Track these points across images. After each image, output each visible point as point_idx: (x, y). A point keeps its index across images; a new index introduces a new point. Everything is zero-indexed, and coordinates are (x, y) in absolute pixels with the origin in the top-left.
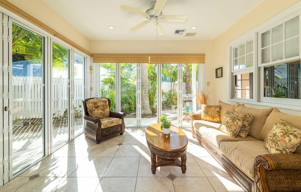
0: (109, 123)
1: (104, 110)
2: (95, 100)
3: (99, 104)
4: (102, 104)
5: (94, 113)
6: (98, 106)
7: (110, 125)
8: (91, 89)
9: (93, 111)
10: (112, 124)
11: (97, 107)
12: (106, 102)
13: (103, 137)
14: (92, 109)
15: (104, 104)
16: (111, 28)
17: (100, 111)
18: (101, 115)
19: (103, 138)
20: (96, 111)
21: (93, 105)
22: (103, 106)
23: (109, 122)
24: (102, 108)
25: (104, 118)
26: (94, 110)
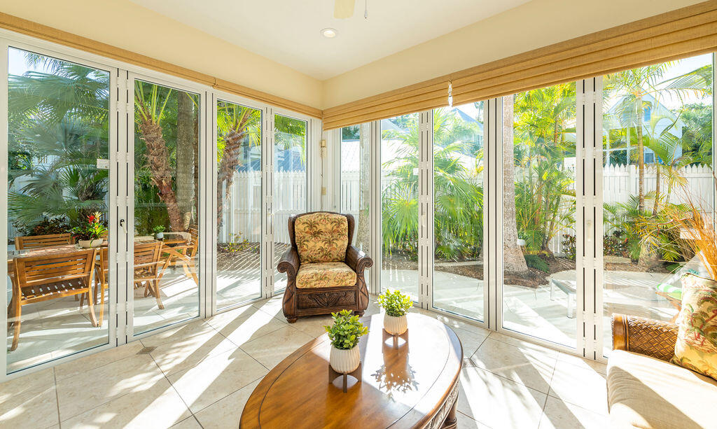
0: (315, 278)
1: (330, 242)
2: (312, 218)
3: (321, 227)
4: (329, 226)
5: (305, 247)
6: (319, 232)
7: (318, 282)
8: (323, 192)
9: (305, 243)
10: (322, 282)
11: (316, 234)
12: (339, 223)
13: (303, 308)
14: (304, 237)
15: (335, 228)
16: (329, 33)
17: (320, 244)
18: (321, 254)
19: (300, 311)
20: (311, 244)
21: (307, 229)
22: (332, 232)
23: (316, 274)
24: (328, 236)
25: (328, 261)
26: (308, 241)
